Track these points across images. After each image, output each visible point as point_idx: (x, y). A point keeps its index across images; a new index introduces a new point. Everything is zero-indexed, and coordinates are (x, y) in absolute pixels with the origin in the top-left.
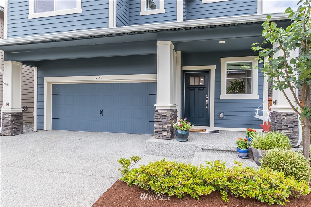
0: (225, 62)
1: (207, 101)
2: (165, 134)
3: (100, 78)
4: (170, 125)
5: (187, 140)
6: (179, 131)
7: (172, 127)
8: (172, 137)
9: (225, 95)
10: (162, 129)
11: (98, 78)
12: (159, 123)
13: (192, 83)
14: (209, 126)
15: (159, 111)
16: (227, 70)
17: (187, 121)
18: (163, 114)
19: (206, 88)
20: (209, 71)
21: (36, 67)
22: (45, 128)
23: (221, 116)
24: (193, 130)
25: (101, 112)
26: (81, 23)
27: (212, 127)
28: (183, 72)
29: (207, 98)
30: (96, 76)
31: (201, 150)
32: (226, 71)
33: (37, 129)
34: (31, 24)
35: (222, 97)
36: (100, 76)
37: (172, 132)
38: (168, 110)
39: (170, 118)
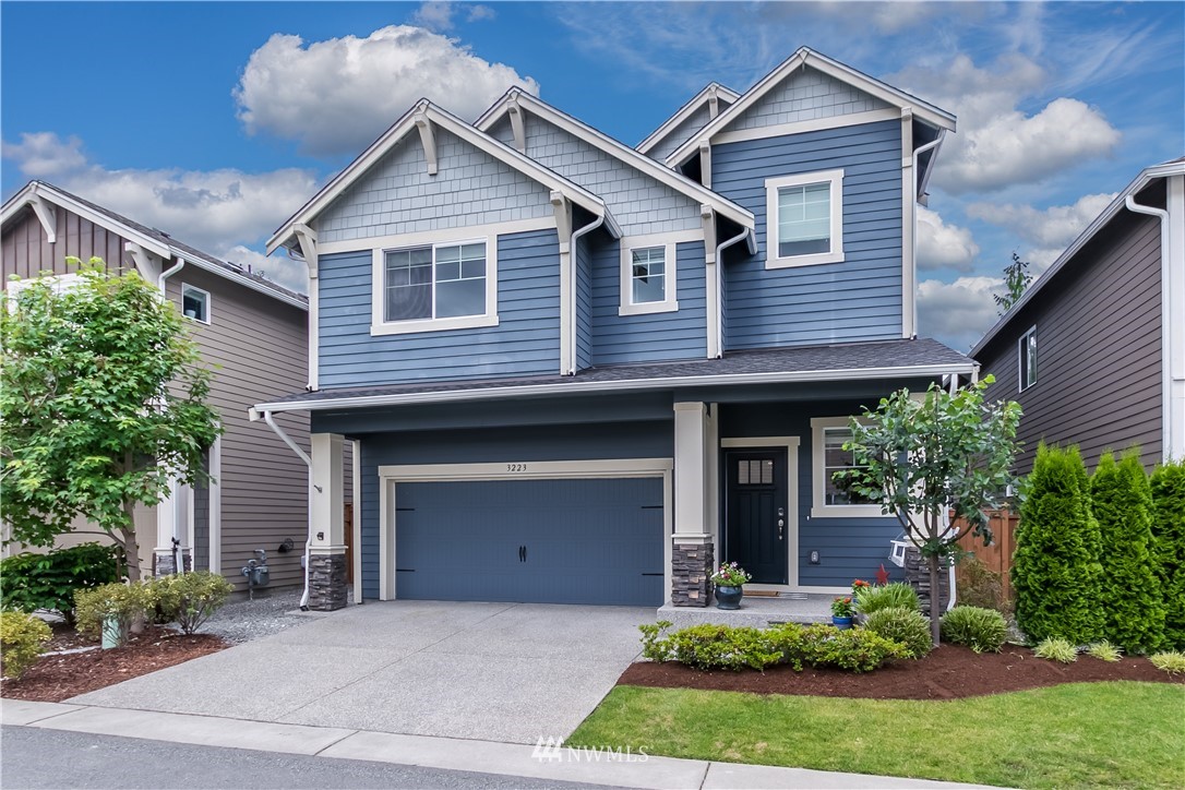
0: (820, 426)
1: (781, 522)
2: (694, 595)
3: (522, 468)
4: (705, 578)
5: (739, 608)
6: (723, 590)
7: (708, 581)
8: (707, 604)
9: (821, 509)
10: (687, 586)
11: (517, 468)
12: (682, 573)
13: (743, 479)
14: (787, 584)
15: (682, 548)
16: (827, 446)
17: (738, 568)
18: (690, 555)
19: (778, 489)
20: (784, 450)
21: (359, 441)
22: (383, 596)
23: (815, 558)
24: (750, 594)
25: (523, 552)
26: (496, 348)
27: (793, 585)
28: (723, 452)
29: (781, 514)
30: (511, 464)
31: (766, 624)
32: (824, 449)
33: (363, 598)
34: (375, 347)
35: (815, 513)
36: (522, 464)
37: (707, 592)
38: (699, 546)
39: (704, 563)
